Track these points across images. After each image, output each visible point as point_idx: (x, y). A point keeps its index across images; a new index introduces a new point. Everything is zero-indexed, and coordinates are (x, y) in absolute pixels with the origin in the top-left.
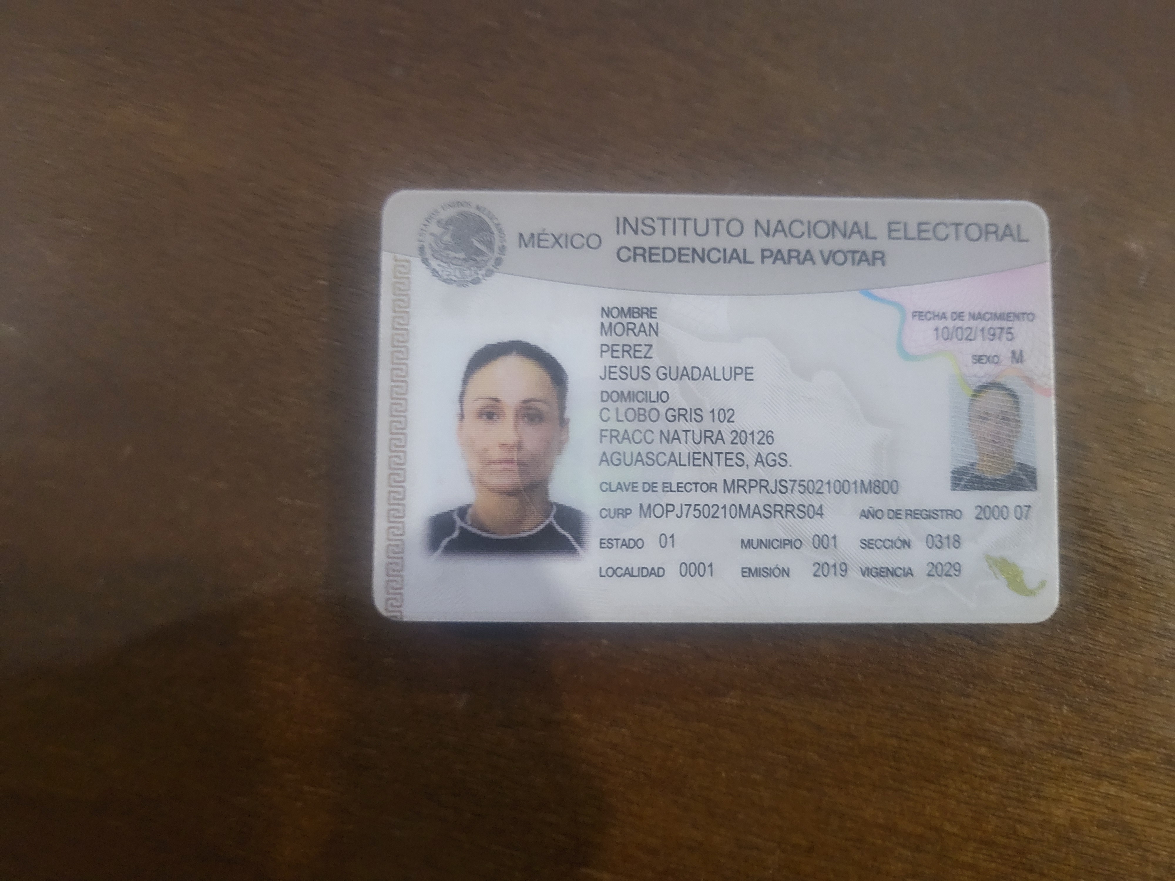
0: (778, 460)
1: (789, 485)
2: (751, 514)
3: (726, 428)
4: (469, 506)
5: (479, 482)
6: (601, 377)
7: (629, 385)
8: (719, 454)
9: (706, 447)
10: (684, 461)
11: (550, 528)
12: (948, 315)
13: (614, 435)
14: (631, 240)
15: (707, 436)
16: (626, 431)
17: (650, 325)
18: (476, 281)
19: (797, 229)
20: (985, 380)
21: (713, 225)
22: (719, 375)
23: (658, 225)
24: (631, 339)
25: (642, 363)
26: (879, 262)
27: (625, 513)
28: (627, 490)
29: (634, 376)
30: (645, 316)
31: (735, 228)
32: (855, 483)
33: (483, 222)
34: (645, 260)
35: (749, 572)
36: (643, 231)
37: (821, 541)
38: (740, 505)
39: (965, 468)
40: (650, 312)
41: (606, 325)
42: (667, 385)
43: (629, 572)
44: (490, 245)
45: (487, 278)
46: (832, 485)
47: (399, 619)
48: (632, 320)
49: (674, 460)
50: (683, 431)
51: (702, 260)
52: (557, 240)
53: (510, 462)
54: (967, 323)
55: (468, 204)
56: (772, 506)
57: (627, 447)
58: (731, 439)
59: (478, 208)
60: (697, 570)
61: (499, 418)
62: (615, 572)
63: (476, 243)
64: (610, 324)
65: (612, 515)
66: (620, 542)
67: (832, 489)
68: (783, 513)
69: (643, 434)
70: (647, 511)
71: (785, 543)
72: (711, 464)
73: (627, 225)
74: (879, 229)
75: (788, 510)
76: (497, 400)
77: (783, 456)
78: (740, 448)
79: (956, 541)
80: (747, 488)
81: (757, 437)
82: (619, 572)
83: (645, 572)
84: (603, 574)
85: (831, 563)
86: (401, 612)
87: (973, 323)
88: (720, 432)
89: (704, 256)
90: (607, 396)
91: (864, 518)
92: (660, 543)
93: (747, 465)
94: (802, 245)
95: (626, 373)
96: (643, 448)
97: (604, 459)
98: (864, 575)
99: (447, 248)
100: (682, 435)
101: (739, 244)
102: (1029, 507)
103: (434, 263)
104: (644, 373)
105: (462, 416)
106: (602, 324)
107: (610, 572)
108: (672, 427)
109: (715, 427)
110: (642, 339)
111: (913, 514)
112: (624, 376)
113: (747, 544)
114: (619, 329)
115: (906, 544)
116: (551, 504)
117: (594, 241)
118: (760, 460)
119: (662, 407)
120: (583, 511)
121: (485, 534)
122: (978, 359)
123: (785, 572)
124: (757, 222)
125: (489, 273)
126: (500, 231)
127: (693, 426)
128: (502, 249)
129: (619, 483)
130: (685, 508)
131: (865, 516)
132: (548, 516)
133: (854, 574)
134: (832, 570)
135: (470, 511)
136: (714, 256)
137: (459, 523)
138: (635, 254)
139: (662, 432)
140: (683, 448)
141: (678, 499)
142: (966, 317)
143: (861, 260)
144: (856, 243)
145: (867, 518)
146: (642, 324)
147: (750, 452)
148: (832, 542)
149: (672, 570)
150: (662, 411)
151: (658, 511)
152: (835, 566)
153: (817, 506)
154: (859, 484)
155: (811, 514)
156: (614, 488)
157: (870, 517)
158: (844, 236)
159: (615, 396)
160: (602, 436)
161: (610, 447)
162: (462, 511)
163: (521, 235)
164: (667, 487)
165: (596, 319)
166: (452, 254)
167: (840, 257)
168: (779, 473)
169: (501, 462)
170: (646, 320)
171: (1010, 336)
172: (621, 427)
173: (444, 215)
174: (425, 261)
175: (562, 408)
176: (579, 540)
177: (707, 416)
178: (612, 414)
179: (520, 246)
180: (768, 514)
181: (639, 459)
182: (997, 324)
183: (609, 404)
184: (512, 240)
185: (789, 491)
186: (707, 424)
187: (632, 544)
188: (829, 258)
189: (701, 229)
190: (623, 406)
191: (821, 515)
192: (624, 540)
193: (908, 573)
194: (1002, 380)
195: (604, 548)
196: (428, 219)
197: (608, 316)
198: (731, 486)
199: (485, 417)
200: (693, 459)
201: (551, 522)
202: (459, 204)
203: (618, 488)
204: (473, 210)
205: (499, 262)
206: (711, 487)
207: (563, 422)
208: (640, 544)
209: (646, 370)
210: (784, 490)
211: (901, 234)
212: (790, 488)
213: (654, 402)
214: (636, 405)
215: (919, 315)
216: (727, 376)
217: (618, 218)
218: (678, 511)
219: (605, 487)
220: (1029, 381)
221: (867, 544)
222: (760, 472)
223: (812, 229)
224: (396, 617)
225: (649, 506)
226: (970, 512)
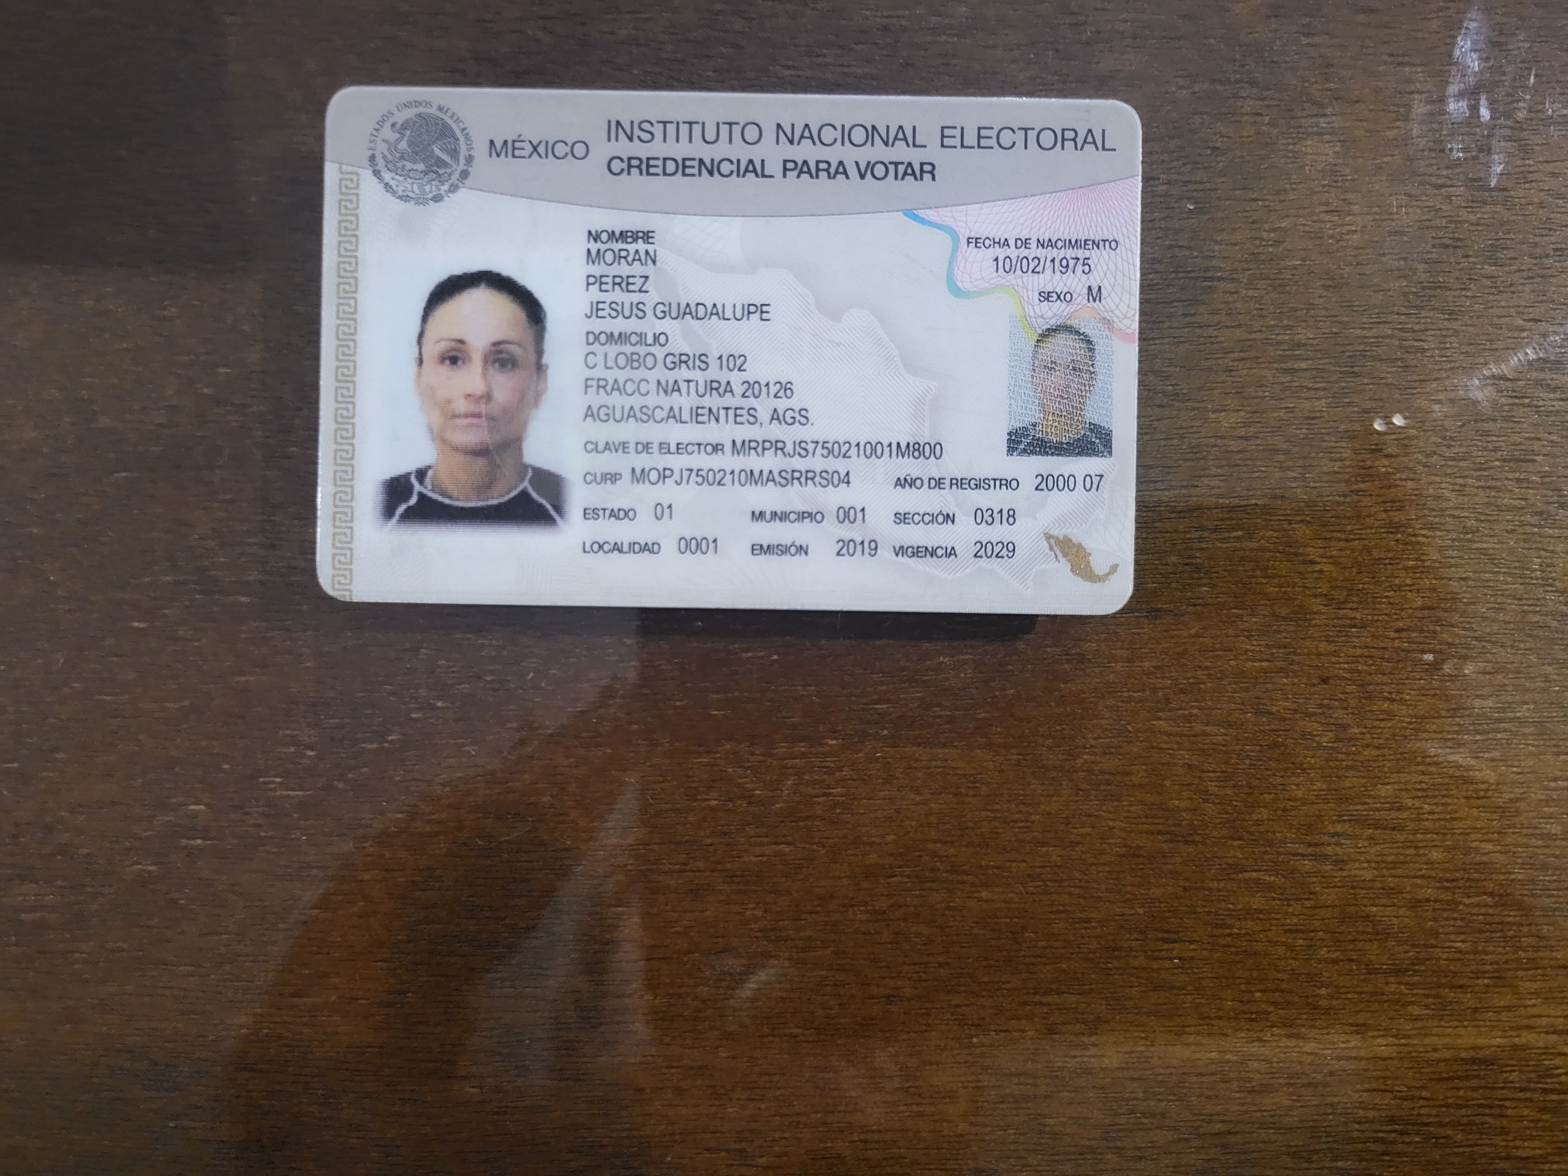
0: (798, 417)
1: (810, 447)
2: (765, 481)
3: (736, 378)
4: (429, 467)
5: (440, 438)
6: (586, 315)
7: (619, 325)
8: (727, 409)
9: (712, 401)
10: (686, 416)
11: (524, 494)
12: (1012, 242)
13: (601, 385)
14: (624, 148)
15: (713, 387)
16: (616, 381)
17: (647, 252)
18: (438, 199)
19: (828, 135)
20: (1053, 322)
21: (724, 129)
22: (729, 314)
23: (658, 130)
24: (624, 269)
25: (636, 298)
26: (927, 177)
27: (613, 478)
28: (617, 451)
29: (627, 314)
30: (640, 241)
31: (752, 133)
32: (890, 445)
33: (446, 126)
34: (641, 174)
35: (759, 549)
36: (639, 138)
37: (847, 514)
38: (752, 472)
39: (1025, 429)
40: (647, 236)
41: (594, 253)
42: (667, 325)
43: (617, 548)
44: (454, 153)
45: (450, 195)
46: (862, 448)
47: (348, 600)
48: (625, 246)
49: (673, 415)
50: (685, 381)
51: (711, 173)
52: (535, 149)
53: (478, 415)
54: (1034, 251)
55: (428, 104)
56: (790, 473)
57: (617, 400)
58: (741, 392)
59: (440, 109)
60: (698, 546)
61: (464, 362)
62: (601, 547)
63: (438, 152)
64: (599, 251)
65: (599, 479)
66: (608, 513)
67: (862, 452)
68: (803, 480)
69: (636, 384)
70: (640, 476)
71: (802, 516)
72: (717, 420)
73: (620, 131)
74: (929, 135)
75: (809, 477)
76: (461, 342)
77: (803, 413)
78: (752, 402)
79: (1011, 516)
80: (760, 449)
81: (773, 389)
82: (606, 547)
83: (637, 547)
84: (588, 548)
85: (858, 540)
86: (350, 591)
87: (1041, 252)
88: (728, 383)
89: (712, 169)
90: (593, 338)
91: (898, 487)
92: (656, 513)
93: (761, 424)
94: (833, 155)
95: (617, 310)
96: (636, 401)
97: (590, 413)
98: (897, 555)
99: (402, 158)
100: (683, 386)
101: (756, 153)
102: (1102, 476)
103: (387, 176)
104: (639, 311)
105: (421, 361)
106: (589, 251)
107: (596, 547)
108: (672, 376)
109: (723, 376)
110: (637, 269)
111: (959, 483)
112: (614, 314)
113: (757, 516)
114: (609, 256)
115: (949, 518)
116: (526, 467)
117: (580, 150)
118: (775, 416)
119: (659, 352)
120: (564, 475)
121: (447, 501)
122: (1046, 296)
123: (802, 550)
124: (779, 126)
125: (454, 189)
126: (467, 136)
127: (696, 375)
128: (470, 159)
129: (607, 443)
130: (686, 474)
131: (901, 485)
132: (522, 480)
133: (886, 553)
134: (859, 548)
135: (430, 473)
136: (726, 168)
137: (417, 487)
138: (630, 166)
139: (659, 382)
140: (684, 402)
141: (677, 462)
142: (1034, 244)
143: (905, 173)
144: (901, 152)
145: (903, 487)
146: (637, 251)
147: (763, 407)
148: (860, 515)
149: (669, 546)
150: (660, 356)
151: (654, 476)
152: (862, 543)
153: (843, 474)
154: (894, 447)
155: (836, 482)
156: (601, 448)
157: (907, 487)
158: (886, 144)
159: (603, 338)
160: (587, 387)
161: (596, 399)
162: (421, 474)
163: (492, 142)
164: (664, 448)
165: (583, 244)
166: (409, 165)
167: (879, 170)
168: (798, 432)
169: (466, 416)
170: (641, 246)
171: (1087, 269)
172: (611, 376)
173: (400, 117)
174: (377, 173)
175: (540, 352)
176: (559, 509)
177: (714, 363)
178: (600, 359)
179: (491, 155)
180: (783, 482)
181: (631, 414)
182: (1070, 253)
183: (596, 347)
184: (481, 149)
185: (810, 455)
186: (714, 372)
187: (622, 514)
188: (866, 171)
189: (710, 135)
190: (613, 350)
191: (848, 483)
192: (612, 510)
193: (951, 553)
194: (1074, 323)
195: (589, 519)
196: (381, 123)
197: (595, 240)
198: (741, 448)
199: (447, 362)
200: (696, 414)
201: (526, 488)
202: (418, 103)
203: (605, 449)
204: (433, 111)
205: (465, 174)
206: (717, 448)
207: (540, 368)
208: (631, 514)
209: (640, 306)
210: (803, 453)
211: (957, 142)
212: (811, 451)
213: (650, 345)
214: (628, 349)
215: (975, 242)
216: (738, 316)
217: (609, 122)
218: (676, 476)
219: (590, 446)
220: (1108, 323)
221: (902, 518)
222: (776, 431)
223: (846, 135)
224: (344, 596)
225: (643, 470)
226: (1028, 483)
